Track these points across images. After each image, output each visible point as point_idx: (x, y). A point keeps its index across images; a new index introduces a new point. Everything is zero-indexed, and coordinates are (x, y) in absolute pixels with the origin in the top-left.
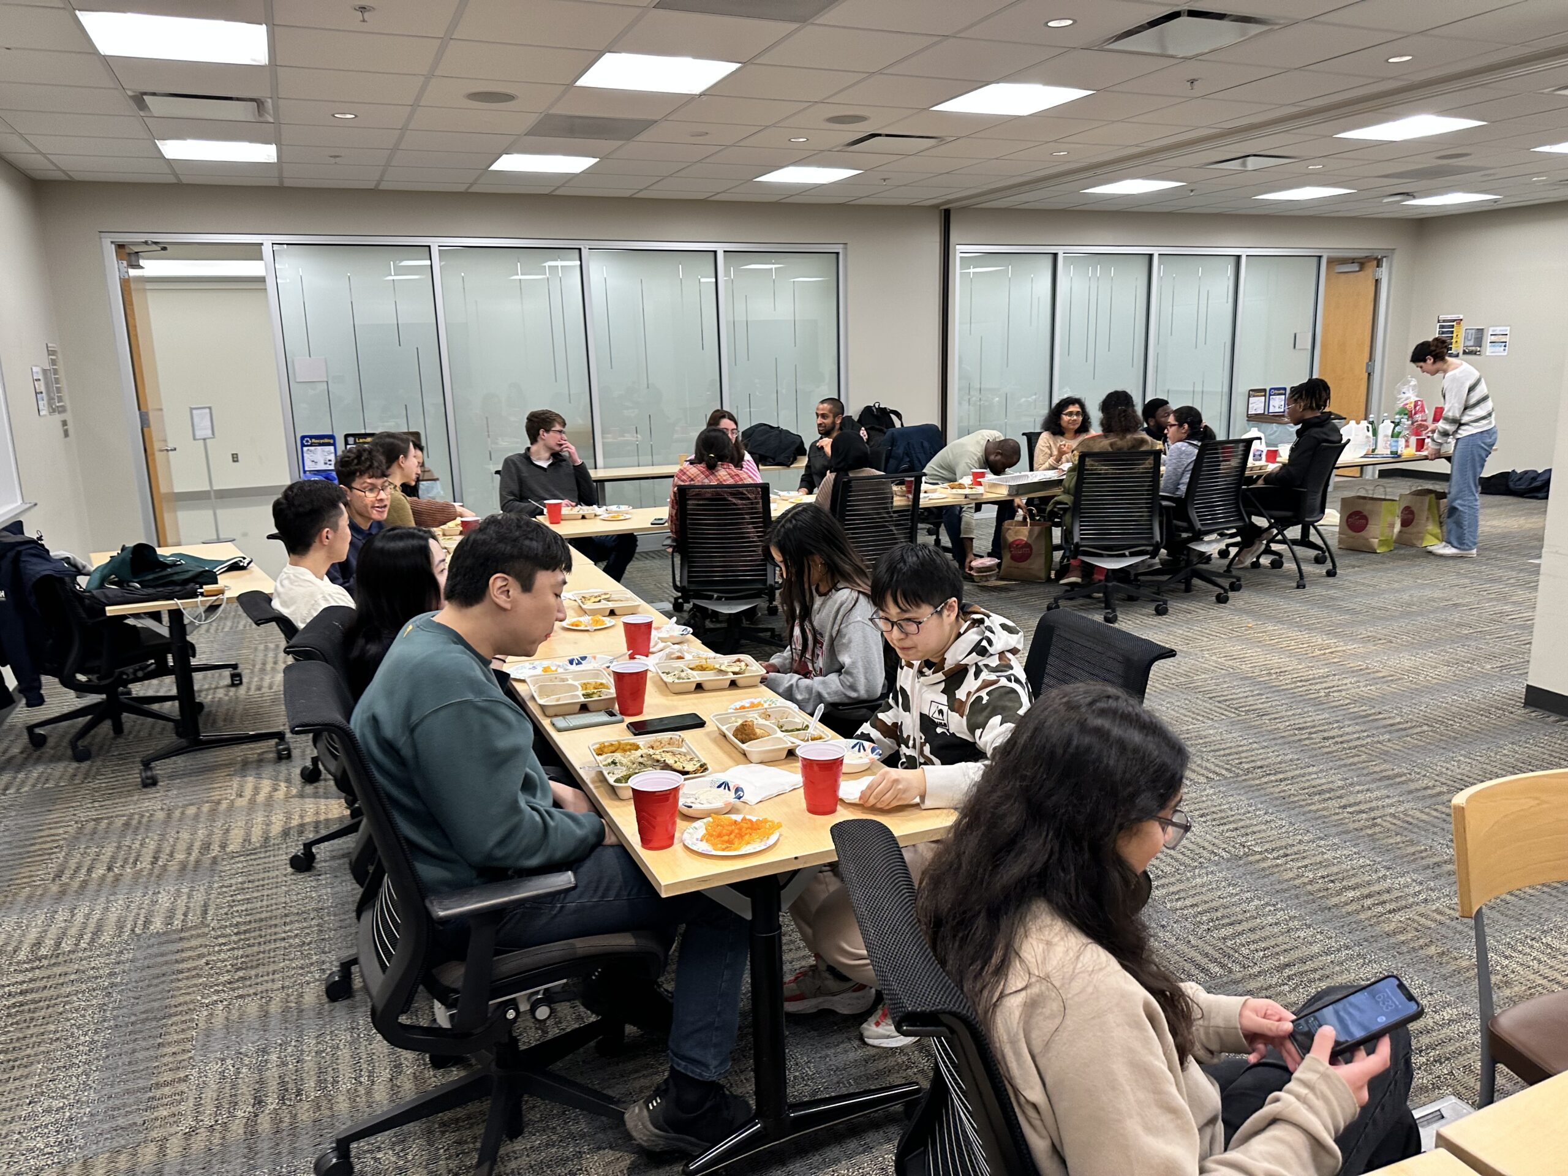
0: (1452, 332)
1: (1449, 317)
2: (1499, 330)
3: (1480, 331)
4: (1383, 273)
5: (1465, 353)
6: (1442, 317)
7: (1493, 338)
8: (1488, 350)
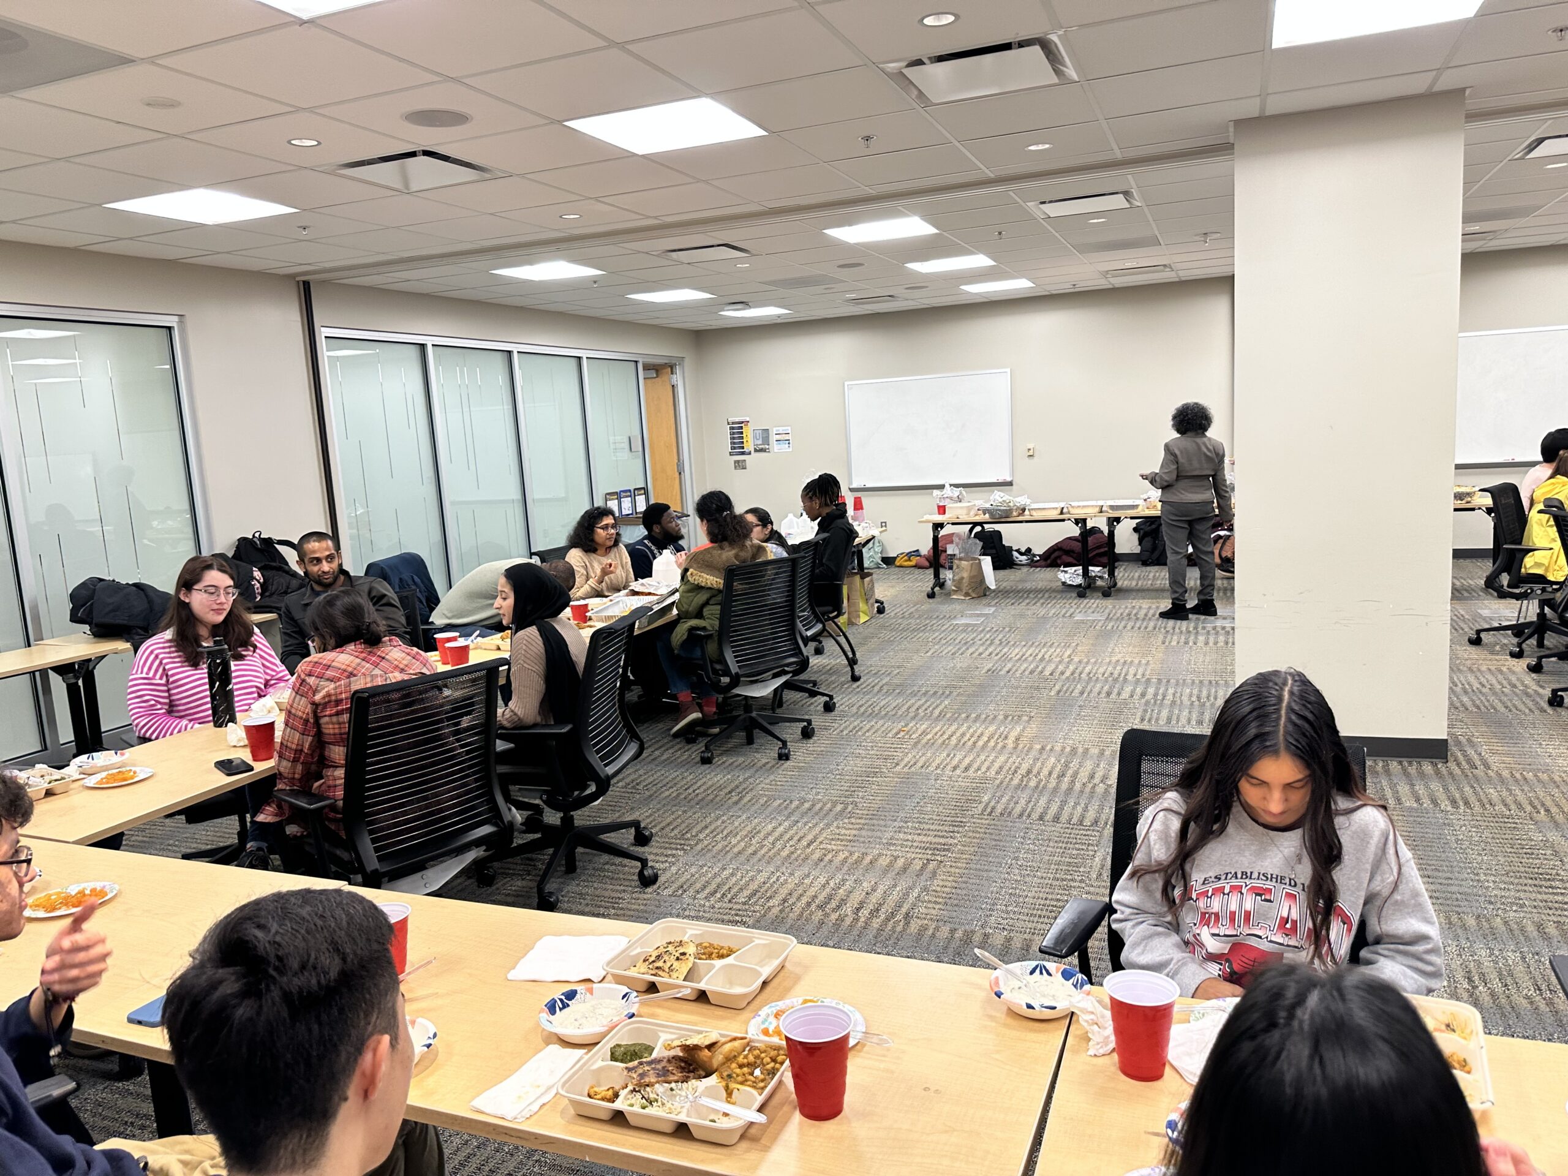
0: (742, 433)
1: (737, 420)
2: (781, 430)
3: (766, 431)
4: (677, 379)
5: (756, 450)
6: (731, 420)
7: (778, 437)
8: (775, 447)
